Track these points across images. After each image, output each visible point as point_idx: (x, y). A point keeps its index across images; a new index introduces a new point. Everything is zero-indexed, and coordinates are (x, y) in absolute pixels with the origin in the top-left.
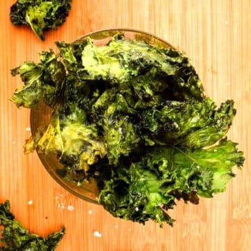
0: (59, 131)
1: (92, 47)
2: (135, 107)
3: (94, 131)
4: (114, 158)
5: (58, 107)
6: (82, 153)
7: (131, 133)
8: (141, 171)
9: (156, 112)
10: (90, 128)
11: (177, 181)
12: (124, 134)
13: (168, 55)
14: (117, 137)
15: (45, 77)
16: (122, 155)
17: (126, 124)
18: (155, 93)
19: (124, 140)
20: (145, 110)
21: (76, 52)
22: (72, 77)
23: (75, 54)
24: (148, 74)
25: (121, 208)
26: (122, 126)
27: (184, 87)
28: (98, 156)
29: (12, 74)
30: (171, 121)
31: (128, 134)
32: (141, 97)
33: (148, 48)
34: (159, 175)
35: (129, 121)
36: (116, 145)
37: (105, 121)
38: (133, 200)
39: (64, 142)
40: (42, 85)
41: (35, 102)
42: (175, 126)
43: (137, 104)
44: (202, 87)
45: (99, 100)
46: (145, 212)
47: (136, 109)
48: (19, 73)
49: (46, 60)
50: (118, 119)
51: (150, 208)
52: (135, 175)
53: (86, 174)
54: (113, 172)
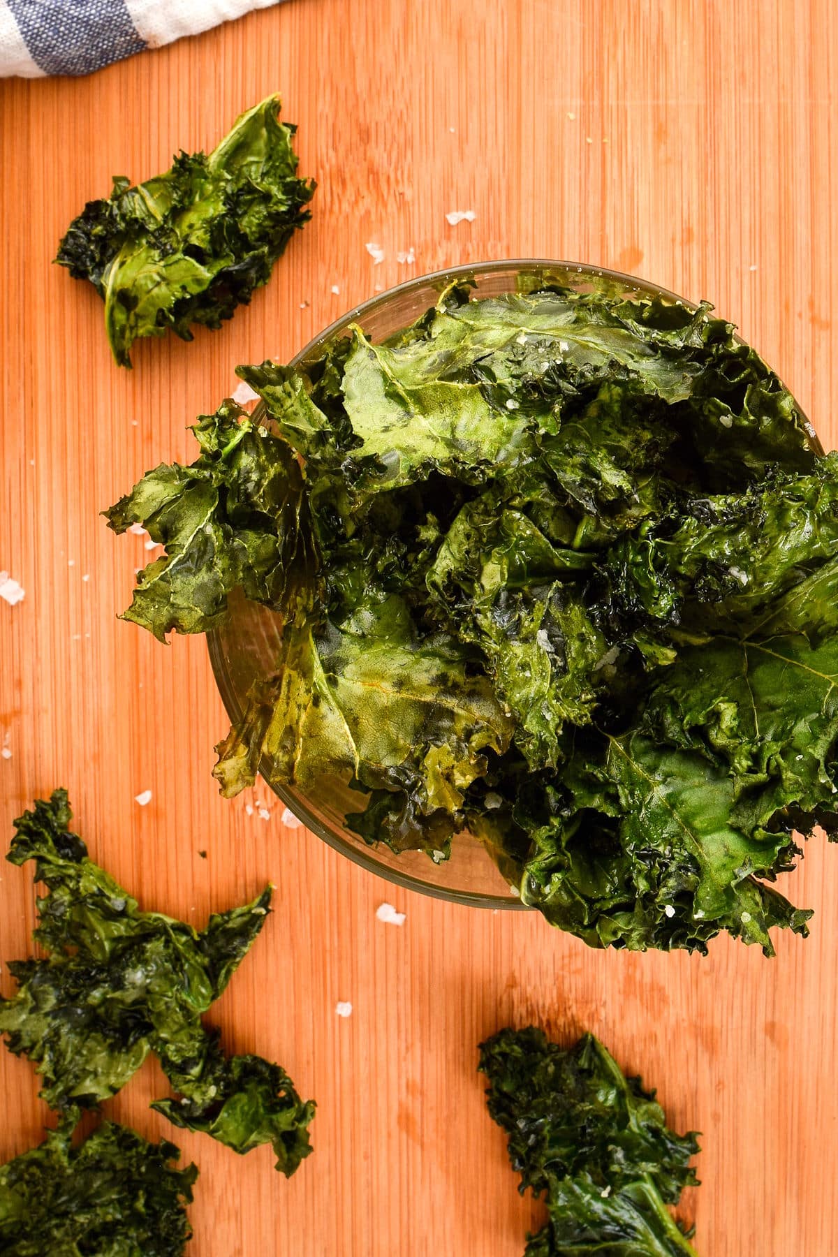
0: (325, 689)
1: (373, 356)
2: (577, 542)
3: (449, 662)
4: (544, 745)
5: (302, 599)
6: (424, 753)
7: (582, 638)
8: (648, 760)
9: (659, 547)
10: (434, 654)
11: (788, 775)
12: (560, 650)
13: (650, 323)
14: (536, 668)
15: (231, 506)
16: (567, 725)
17: (556, 613)
18: (636, 473)
19: (564, 670)
20: (615, 545)
21: (321, 390)
22: (326, 481)
23: (317, 398)
24: (593, 411)
25: (611, 912)
26: (547, 622)
27: (736, 428)
28: (485, 751)
29: (112, 525)
30: (718, 569)
31: (575, 645)
32: (590, 506)
33: (572, 315)
34: (719, 763)
35: (565, 599)
36: (541, 696)
37: (483, 622)
38: (648, 877)
39: (354, 722)
40: (227, 537)
41: (218, 604)
42: (736, 582)
43: (581, 532)
44: (798, 412)
45: (443, 552)
46: (699, 915)
47: (580, 550)
48: (136, 519)
49: (222, 445)
50: (528, 603)
51: (717, 896)
52: (633, 782)
53: (459, 818)
54: (549, 790)
